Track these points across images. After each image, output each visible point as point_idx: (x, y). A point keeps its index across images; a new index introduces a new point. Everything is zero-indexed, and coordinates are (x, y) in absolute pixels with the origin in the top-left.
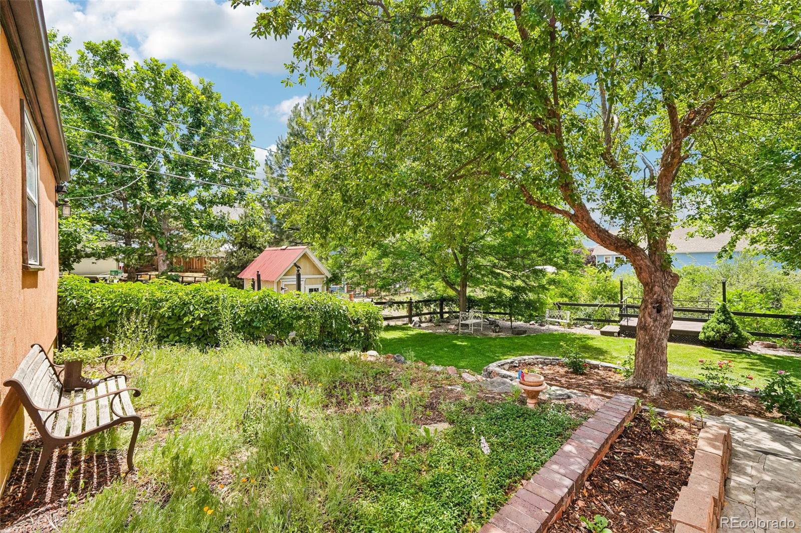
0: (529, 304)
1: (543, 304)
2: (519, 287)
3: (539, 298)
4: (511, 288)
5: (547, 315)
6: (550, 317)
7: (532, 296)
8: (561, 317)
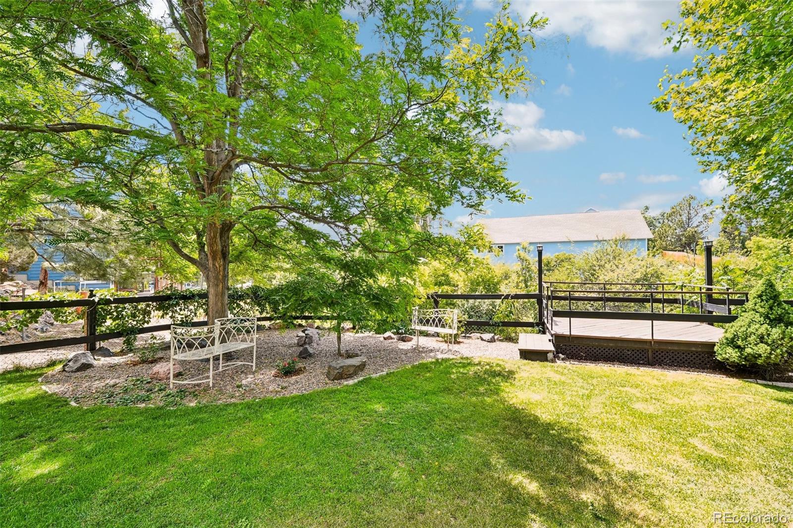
0: (380, 300)
1: (407, 298)
2: (357, 262)
3: (399, 285)
4: (345, 266)
5: (415, 319)
6: (421, 321)
7: (383, 280)
8: (440, 323)
